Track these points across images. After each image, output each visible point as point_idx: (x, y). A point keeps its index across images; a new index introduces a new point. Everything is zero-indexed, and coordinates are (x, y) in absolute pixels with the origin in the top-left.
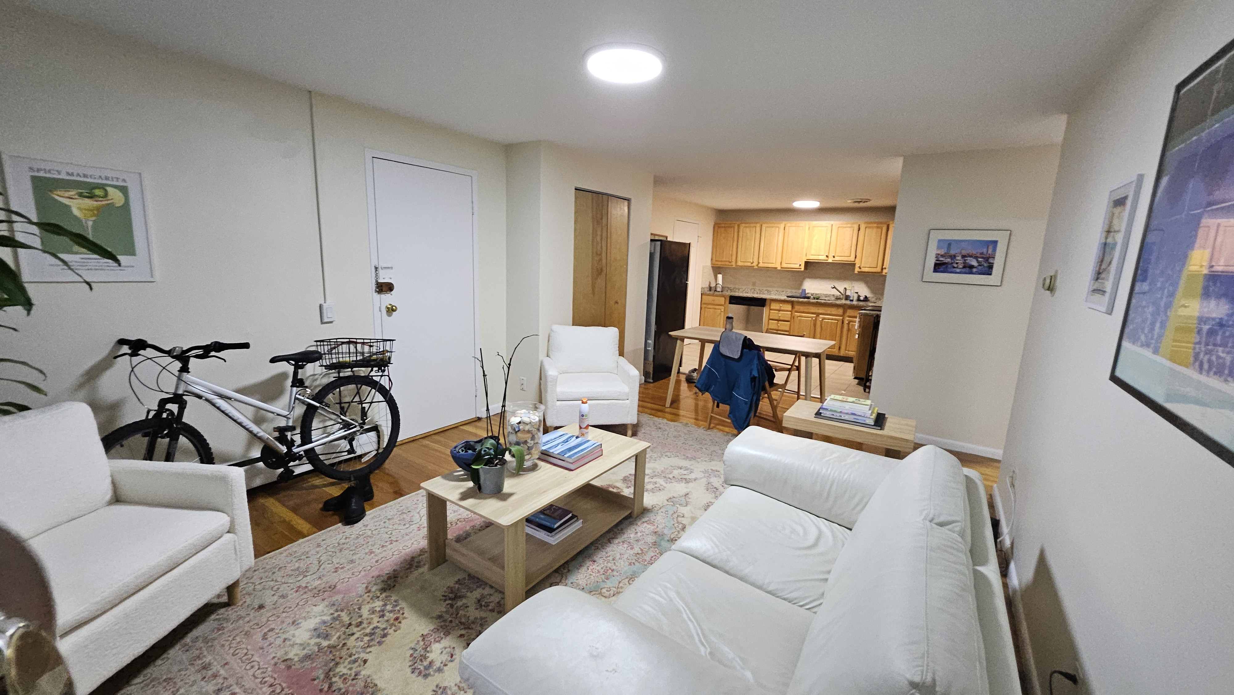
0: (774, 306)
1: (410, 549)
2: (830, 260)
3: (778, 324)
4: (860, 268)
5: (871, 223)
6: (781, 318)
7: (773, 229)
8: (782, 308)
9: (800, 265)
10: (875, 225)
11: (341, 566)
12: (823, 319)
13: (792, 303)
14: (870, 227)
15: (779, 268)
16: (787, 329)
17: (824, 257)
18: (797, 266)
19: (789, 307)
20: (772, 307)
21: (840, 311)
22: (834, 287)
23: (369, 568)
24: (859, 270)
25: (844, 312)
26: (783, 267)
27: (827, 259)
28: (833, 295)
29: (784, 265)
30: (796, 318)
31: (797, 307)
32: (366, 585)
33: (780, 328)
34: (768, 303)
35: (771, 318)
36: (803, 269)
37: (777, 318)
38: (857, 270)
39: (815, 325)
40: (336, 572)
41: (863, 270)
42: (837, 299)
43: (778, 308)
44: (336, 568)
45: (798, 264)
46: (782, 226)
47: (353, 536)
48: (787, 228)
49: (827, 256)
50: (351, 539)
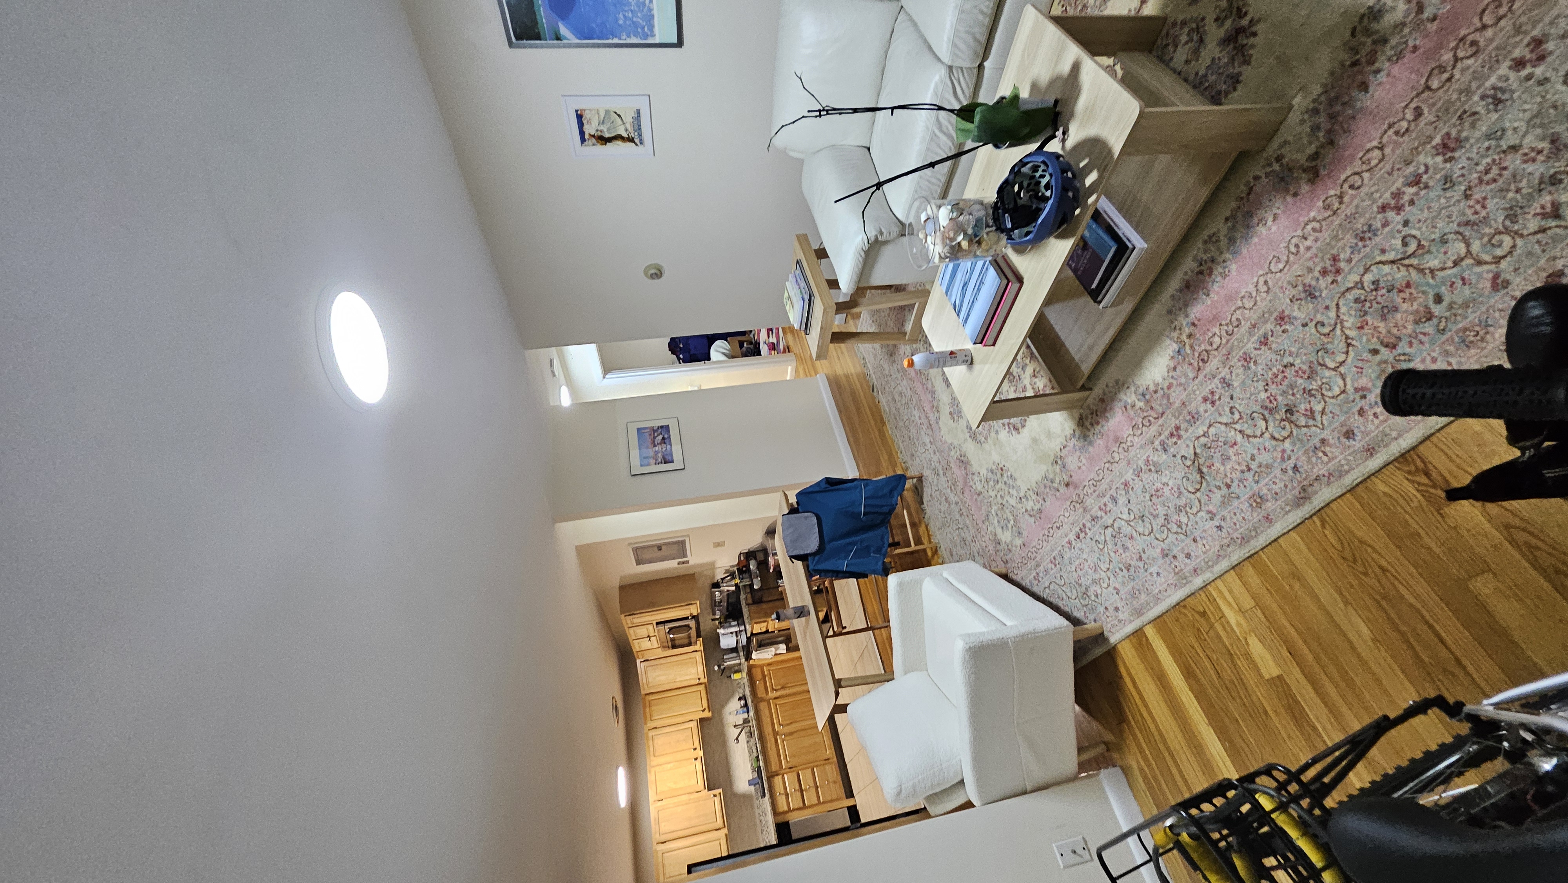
0: (782, 806)
1: (1343, 177)
2: (701, 753)
3: (806, 790)
4: (703, 711)
5: (645, 713)
6: (797, 787)
7: (666, 863)
8: (782, 791)
9: (715, 796)
10: (647, 710)
11: (1528, 70)
12: (780, 725)
13: (770, 778)
14: (651, 716)
15: (725, 831)
16: (809, 771)
17: (698, 763)
18: (717, 799)
19: (778, 780)
20: (786, 808)
21: (763, 706)
22: (737, 739)
23: (1435, 84)
24: (707, 710)
25: (762, 700)
26: (722, 825)
27: (699, 759)
28: (748, 742)
29: (720, 823)
30: (789, 765)
31: (774, 767)
32: (1425, 15)
33: (812, 784)
34: (781, 819)
35: (801, 805)
36: (720, 790)
37: (799, 794)
38: (707, 714)
39: (791, 734)
40: (1538, 42)
41: (705, 705)
42: (751, 734)
43: (784, 797)
44: (1541, 58)
45: (713, 803)
46: (661, 847)
47: (1533, 225)
48: (663, 839)
49: (696, 759)
50: (1536, 208)
